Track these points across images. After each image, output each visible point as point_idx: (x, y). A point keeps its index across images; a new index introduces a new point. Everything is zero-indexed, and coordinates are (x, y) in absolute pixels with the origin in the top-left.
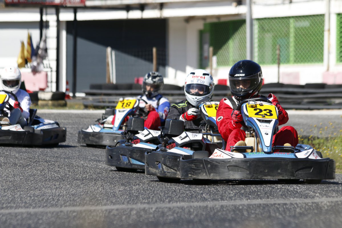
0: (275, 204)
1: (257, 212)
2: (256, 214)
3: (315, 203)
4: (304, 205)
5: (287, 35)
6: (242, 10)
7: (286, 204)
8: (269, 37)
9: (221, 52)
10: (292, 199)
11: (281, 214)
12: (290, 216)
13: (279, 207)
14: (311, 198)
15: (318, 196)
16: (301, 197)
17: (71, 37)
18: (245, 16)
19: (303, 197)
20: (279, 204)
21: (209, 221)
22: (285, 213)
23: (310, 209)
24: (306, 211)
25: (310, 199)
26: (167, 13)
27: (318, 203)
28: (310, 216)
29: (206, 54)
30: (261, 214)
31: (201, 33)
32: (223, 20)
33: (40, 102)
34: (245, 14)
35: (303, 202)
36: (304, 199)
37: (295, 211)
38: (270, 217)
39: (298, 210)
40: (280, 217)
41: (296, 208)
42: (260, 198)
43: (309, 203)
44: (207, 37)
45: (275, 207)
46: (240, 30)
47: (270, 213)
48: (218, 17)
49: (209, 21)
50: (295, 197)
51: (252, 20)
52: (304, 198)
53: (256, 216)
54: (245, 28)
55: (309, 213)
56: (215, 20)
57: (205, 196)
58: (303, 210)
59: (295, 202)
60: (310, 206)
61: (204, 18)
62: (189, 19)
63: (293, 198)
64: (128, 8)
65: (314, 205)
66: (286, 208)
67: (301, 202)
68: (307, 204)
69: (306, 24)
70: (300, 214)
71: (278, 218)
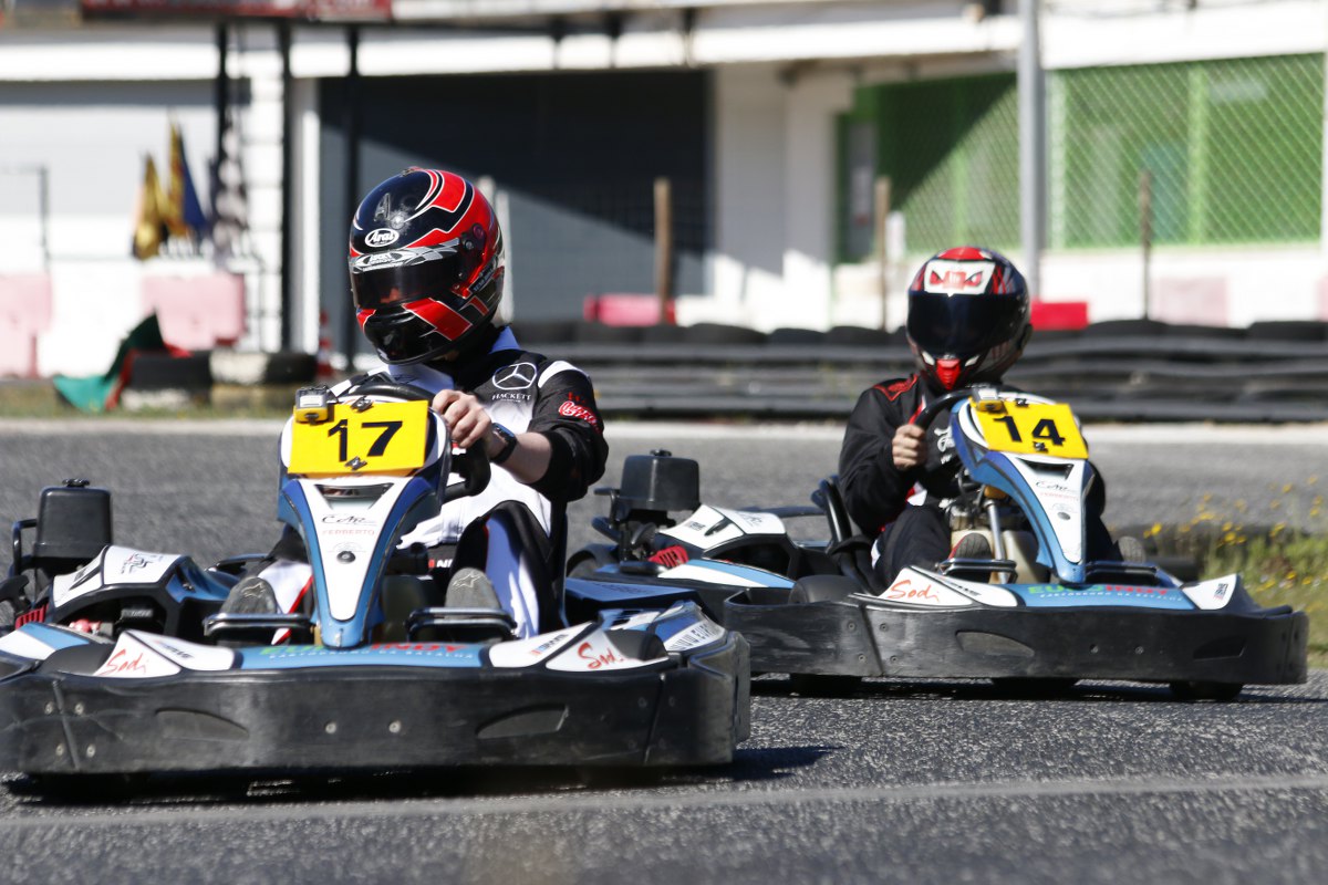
0: (1149, 795)
1: (1079, 827)
2: (1077, 832)
3: (1305, 791)
4: (1263, 800)
5: (1179, 133)
6: (1003, 34)
7: (1189, 796)
8: (1106, 142)
9: (918, 199)
10: (1212, 775)
11: (1176, 836)
12: (1210, 844)
13: (1166, 809)
14: (1288, 772)
15: (1313, 765)
16: (1249, 769)
17: (338, 142)
18: (1015, 62)
19: (1256, 768)
20: (1163, 797)
21: (896, 860)
22: (1191, 832)
23: (1288, 815)
24: (1273, 822)
25: (1285, 774)
26: (711, 47)
27: (1317, 790)
28: (1289, 843)
29: (860, 207)
30: (1098, 835)
31: (844, 126)
32: (927, 72)
33: (219, 394)
34: (1014, 51)
35: (1259, 787)
36: (1261, 777)
37: (1229, 822)
38: (1131, 845)
39: (1240, 820)
40: (1173, 845)
41: (1230, 810)
42: (1087, 772)
43: (1281, 791)
44: (867, 140)
45: (1148, 804)
46: (997, 113)
47: (1130, 828)
48: (911, 62)
49: (873, 77)
50: (1223, 768)
51: (1041, 74)
52: (1262, 772)
53: (1076, 842)
54: (1015, 106)
55: (1285, 833)
56: (896, 75)
57: (870, 760)
58: (1259, 817)
59: (1226, 787)
60: (1287, 802)
61: (854, 67)
62: (795, 72)
63: (1218, 773)
64: (558, 27)
65: (1299, 799)
66: (1194, 812)
67: (1249, 787)
68: (1272, 796)
69: (1252, 89)
70: (1250, 834)
71: (1165, 853)
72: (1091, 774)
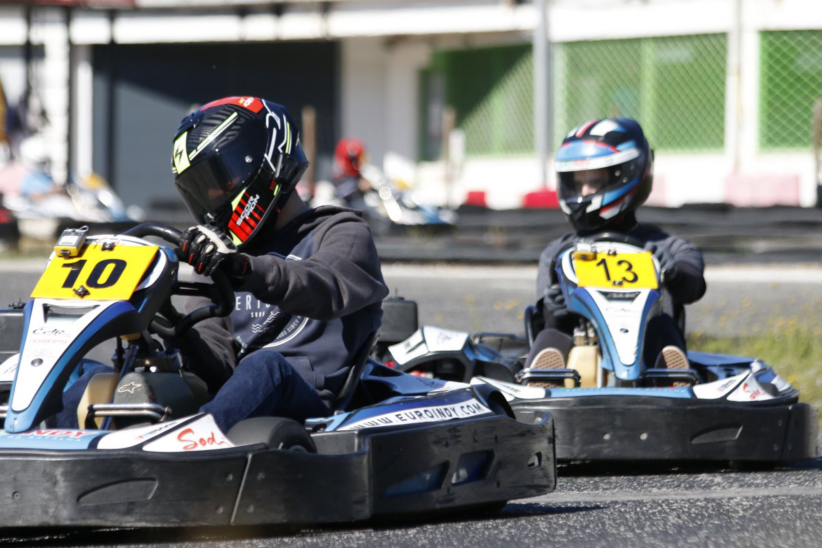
0: (616, 503)
1: (571, 523)
2: (569, 526)
3: (713, 500)
4: (687, 506)
5: (635, 82)
6: (523, 19)
7: (641, 503)
8: (591, 89)
9: (476, 121)
10: (655, 490)
11: (633, 530)
12: (653, 535)
13: (625, 511)
14: (703, 488)
15: (718, 484)
16: (678, 486)
17: (102, 85)
18: (531, 37)
19: (683, 485)
20: (624, 504)
22: (642, 527)
23: (703, 515)
24: (693, 520)
25: (701, 490)
26: (341, 25)
27: (720, 500)
28: (703, 533)
29: (434, 128)
30: (583, 528)
31: (425, 77)
32: (479, 43)
34: (531, 31)
35: (684, 498)
36: (685, 492)
37: (665, 520)
38: (603, 535)
39: (672, 519)
40: (630, 535)
41: (665, 512)
42: (576, 488)
43: (698, 500)
44: (439, 85)
45: (614, 508)
46: (520, 70)
47: (604, 524)
48: (467, 36)
49: (445, 46)
50: (662, 486)
51: (550, 45)
52: (687, 489)
53: (569, 532)
54: (532, 65)
55: (700, 527)
56: (457, 45)
58: (684, 517)
59: (664, 497)
60: (702, 507)
61: (431, 39)
62: (393, 42)
63: (659, 489)
64: (243, 12)
65: (709, 505)
66: (643, 513)
67: (678, 497)
68: (692, 503)
69: (681, 54)
70: (679, 528)
71: (625, 540)
72: (579, 490)
